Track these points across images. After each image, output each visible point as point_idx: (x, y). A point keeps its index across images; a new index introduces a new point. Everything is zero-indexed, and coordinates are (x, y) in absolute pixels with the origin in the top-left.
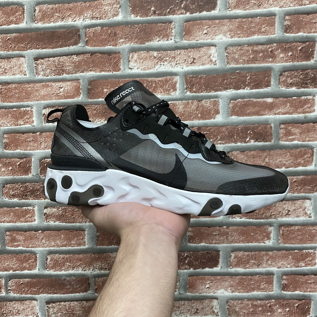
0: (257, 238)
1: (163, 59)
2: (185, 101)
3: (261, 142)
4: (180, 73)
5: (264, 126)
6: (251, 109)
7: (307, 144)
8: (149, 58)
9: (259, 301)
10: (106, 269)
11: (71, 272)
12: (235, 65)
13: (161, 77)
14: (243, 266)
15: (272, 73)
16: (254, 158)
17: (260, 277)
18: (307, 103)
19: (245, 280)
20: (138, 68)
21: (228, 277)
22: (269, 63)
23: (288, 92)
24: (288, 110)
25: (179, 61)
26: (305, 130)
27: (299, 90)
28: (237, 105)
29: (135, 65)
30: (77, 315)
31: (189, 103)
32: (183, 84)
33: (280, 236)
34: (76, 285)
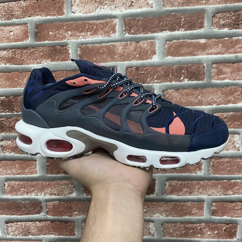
0: (190, 169)
1: (103, 3)
2: (124, 42)
3: (194, 81)
4: (119, 16)
5: (197, 65)
6: (185, 49)
7: (237, 82)
8: (90, 2)
9: (191, 224)
10: (56, 194)
11: (26, 196)
12: (171, 7)
13: (101, 20)
14: (177, 194)
15: (205, 15)
16: (187, 95)
17: (192, 204)
18: (239, 43)
19: (178, 206)
20: (80, 12)
21: (163, 203)
22: (202, 5)
23: (221, 33)
24: (220, 50)
25: (118, 5)
26: (235, 69)
27: (230, 31)
28: (172, 46)
29: (77, 9)
30: (32, 233)
31: (128, 44)
32: (122, 27)
33: (211, 167)
34: (31, 208)
